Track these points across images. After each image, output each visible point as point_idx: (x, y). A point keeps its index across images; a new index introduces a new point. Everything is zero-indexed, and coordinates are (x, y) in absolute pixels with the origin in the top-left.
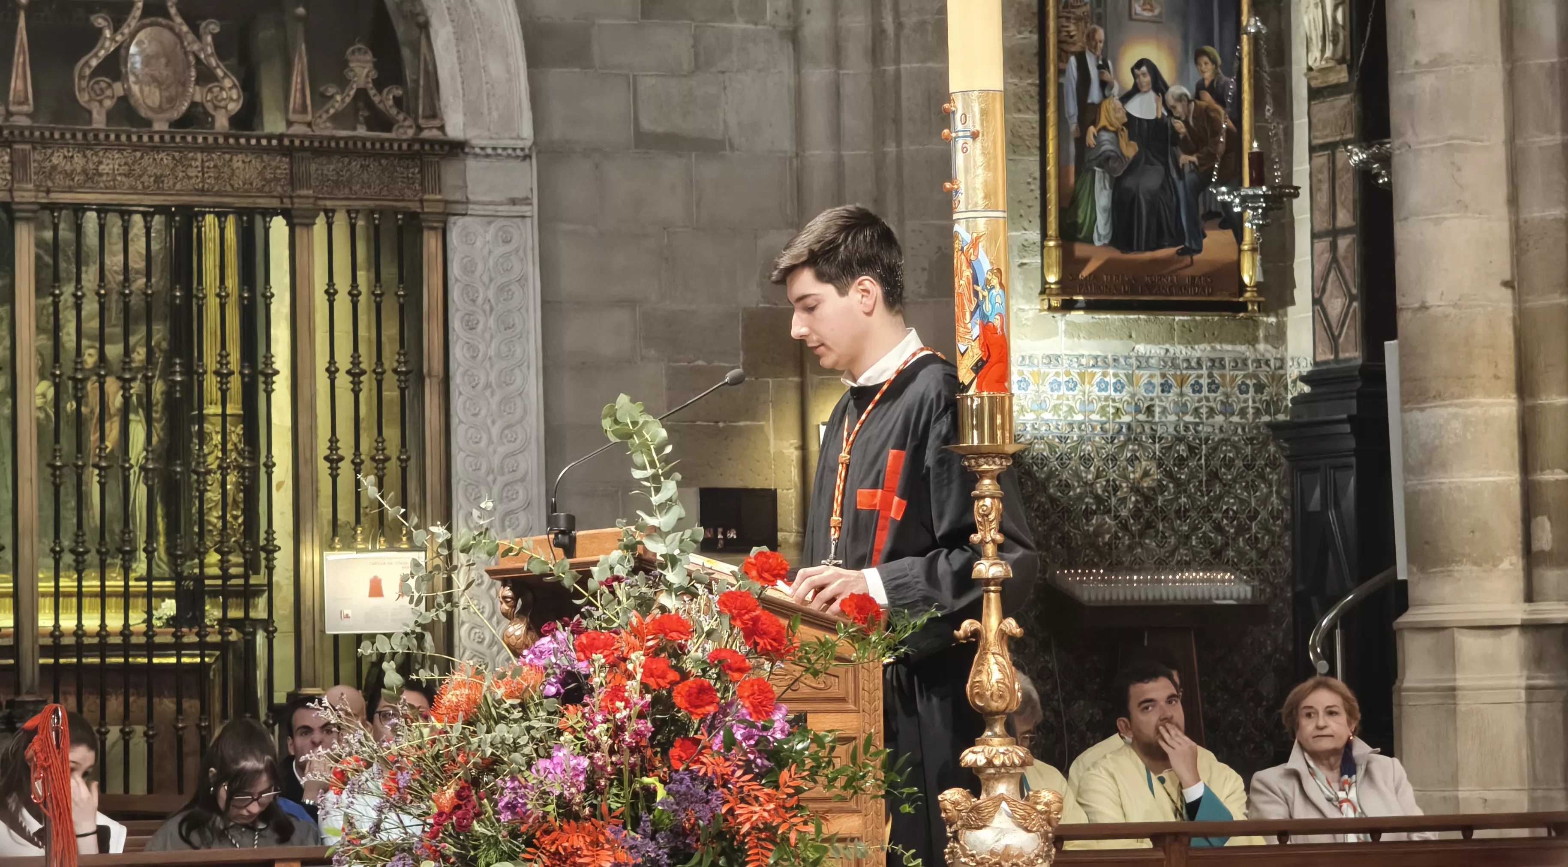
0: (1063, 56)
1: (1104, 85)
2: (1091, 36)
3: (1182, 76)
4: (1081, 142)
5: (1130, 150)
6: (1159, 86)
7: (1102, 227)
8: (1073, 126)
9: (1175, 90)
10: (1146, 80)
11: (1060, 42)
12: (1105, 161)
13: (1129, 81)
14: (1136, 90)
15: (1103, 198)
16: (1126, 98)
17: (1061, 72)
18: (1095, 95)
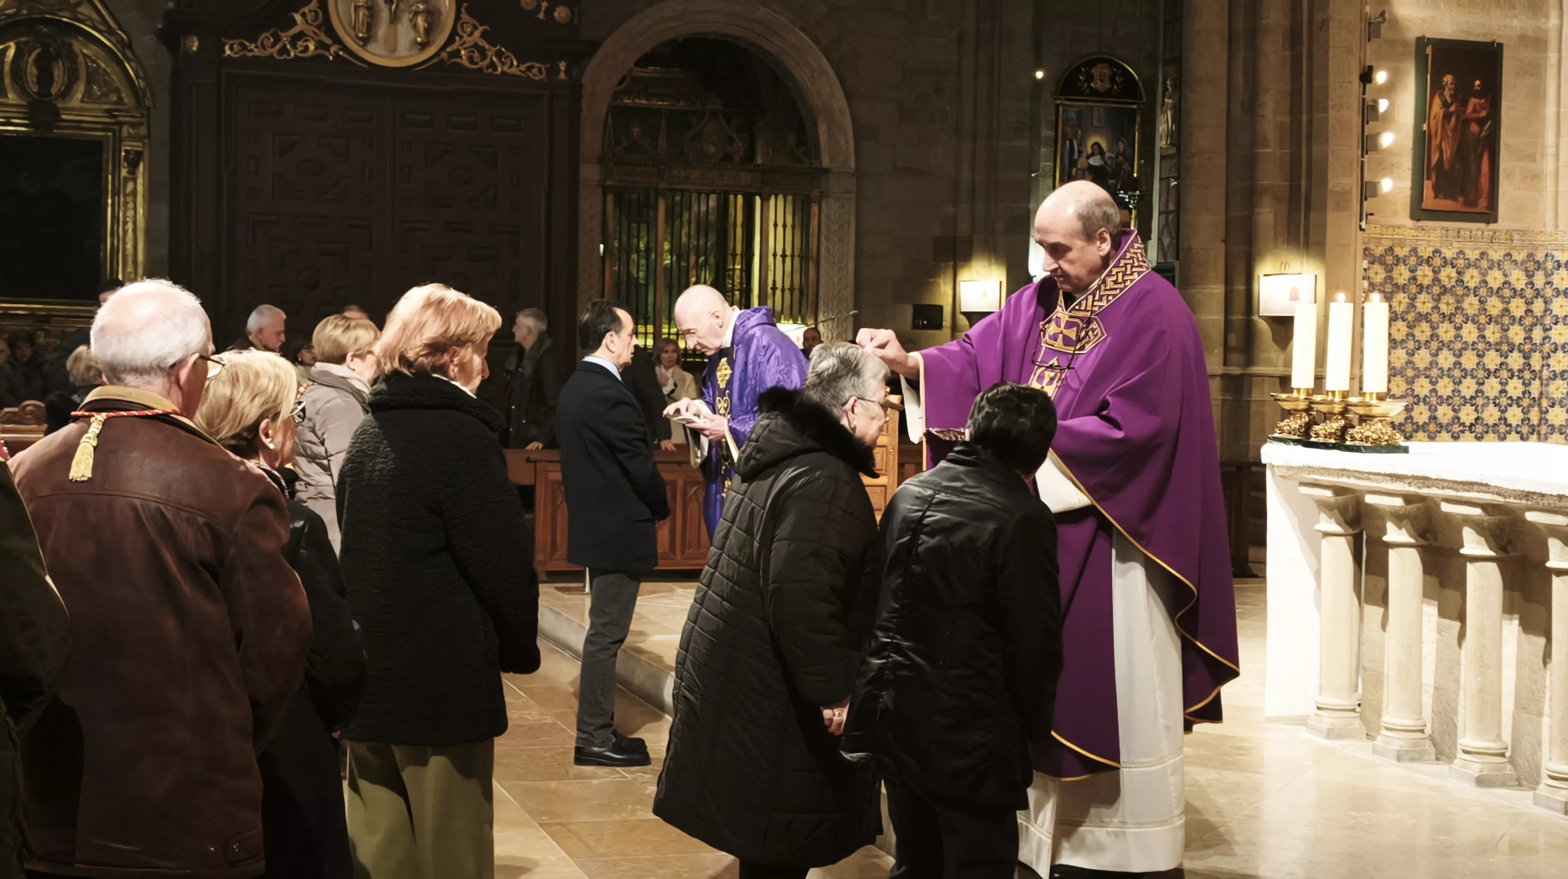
1: (1080, 152)
2: (1075, 135)
3: (1110, 151)
4: (1069, 174)
5: (1089, 178)
6: (1102, 153)
9: (1108, 154)
10: (1097, 151)
11: (1064, 135)
13: (1090, 151)
14: (1093, 154)
16: (1088, 157)
17: (1063, 146)
18: (1076, 156)
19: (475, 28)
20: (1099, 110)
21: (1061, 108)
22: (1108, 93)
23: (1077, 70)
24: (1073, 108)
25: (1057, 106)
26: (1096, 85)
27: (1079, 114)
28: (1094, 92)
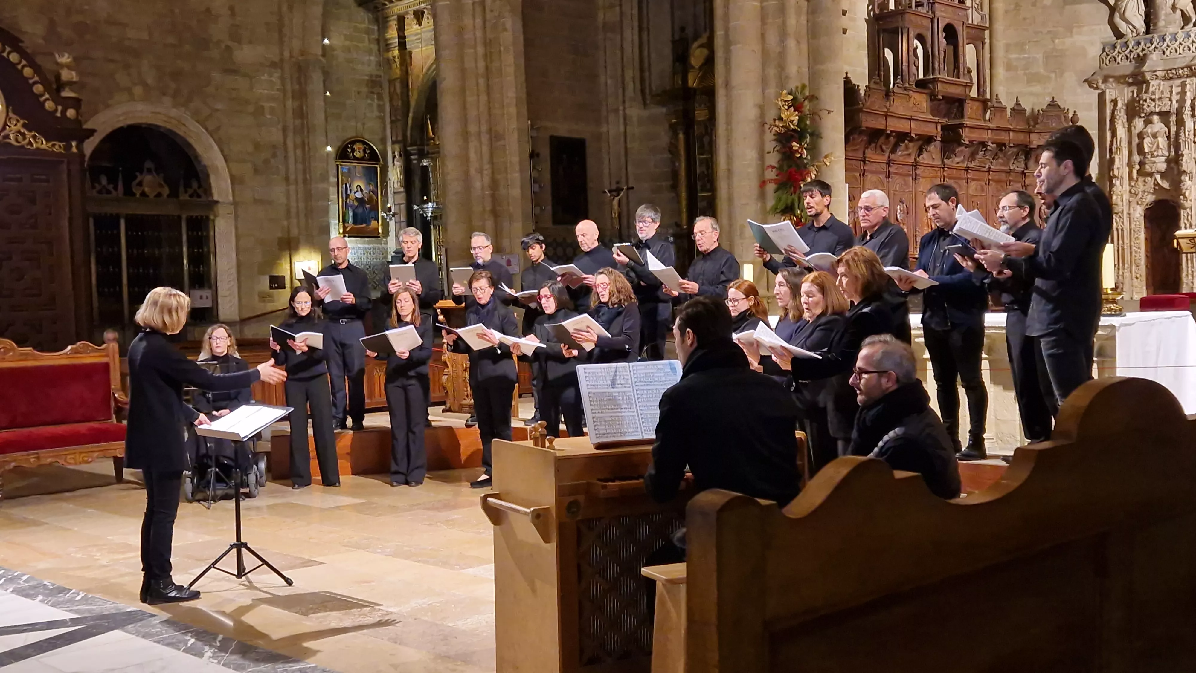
0: (342, 185)
1: (350, 190)
2: (348, 181)
4: (346, 202)
5: (356, 204)
6: (362, 191)
7: (351, 220)
8: (345, 199)
9: (364, 192)
10: (359, 189)
11: (342, 181)
12: (351, 206)
13: (356, 190)
14: (357, 191)
15: (351, 214)
16: (355, 193)
17: (342, 187)
18: (349, 192)
19: (18, 121)
20: (359, 167)
21: (340, 167)
22: (362, 159)
23: (346, 147)
24: (345, 166)
25: (338, 166)
26: (358, 154)
27: (349, 169)
28: (356, 158)
